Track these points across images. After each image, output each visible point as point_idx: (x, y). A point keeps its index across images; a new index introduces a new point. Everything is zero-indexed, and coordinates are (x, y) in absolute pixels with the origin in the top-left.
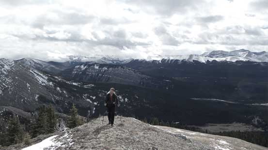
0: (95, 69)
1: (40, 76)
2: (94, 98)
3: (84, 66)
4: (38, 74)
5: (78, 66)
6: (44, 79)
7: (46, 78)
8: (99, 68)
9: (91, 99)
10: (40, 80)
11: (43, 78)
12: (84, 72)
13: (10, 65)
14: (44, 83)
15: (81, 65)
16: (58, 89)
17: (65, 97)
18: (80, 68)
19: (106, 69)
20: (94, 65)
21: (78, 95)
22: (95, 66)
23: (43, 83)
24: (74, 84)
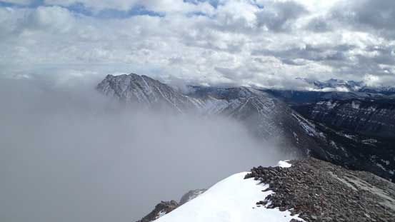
0: (352, 109)
1: (305, 122)
2: (387, 163)
3: (332, 103)
4: (302, 120)
5: (322, 103)
6: (311, 127)
7: (314, 126)
8: (360, 107)
9: (384, 165)
10: (307, 128)
11: (308, 125)
12: (333, 113)
13: (269, 106)
14: (312, 132)
15: (327, 100)
16: (333, 143)
17: (344, 156)
18: (325, 106)
19: (374, 110)
20: (350, 101)
21: (362, 156)
22: (353, 104)
23: (310, 132)
24: (347, 136)
